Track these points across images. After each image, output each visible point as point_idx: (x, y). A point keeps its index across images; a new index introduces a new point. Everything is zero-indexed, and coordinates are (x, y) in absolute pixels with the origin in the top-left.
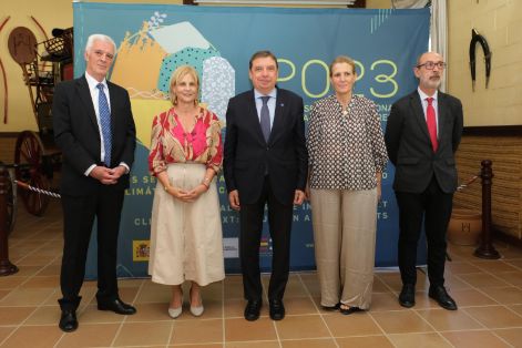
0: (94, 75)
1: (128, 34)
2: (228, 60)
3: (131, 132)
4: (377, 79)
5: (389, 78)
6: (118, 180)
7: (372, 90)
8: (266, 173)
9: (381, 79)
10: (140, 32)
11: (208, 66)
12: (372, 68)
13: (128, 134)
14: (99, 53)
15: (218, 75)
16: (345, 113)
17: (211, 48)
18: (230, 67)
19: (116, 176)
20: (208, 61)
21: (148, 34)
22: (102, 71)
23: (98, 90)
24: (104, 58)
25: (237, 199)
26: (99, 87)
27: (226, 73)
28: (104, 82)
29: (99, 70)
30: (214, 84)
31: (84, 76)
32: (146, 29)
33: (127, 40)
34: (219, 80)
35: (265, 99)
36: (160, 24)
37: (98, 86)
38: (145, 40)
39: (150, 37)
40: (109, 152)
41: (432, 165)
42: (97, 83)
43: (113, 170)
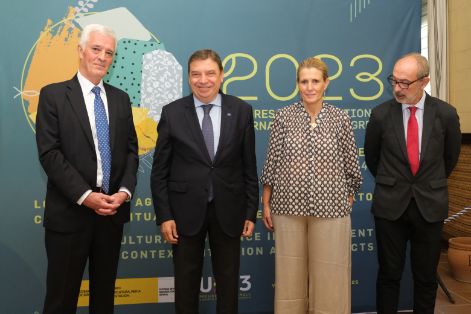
0: (89, 76)
1: (49, 22)
2: (174, 54)
3: (132, 148)
4: (358, 77)
5: (372, 77)
6: (118, 209)
7: (352, 91)
8: (210, 199)
9: (362, 77)
10: (65, 20)
11: (148, 61)
12: (352, 64)
13: (129, 151)
14: (97, 49)
15: (161, 73)
16: (314, 125)
17: (153, 40)
18: (177, 63)
19: (116, 205)
20: (149, 56)
21: (74, 22)
22: (99, 72)
23: (93, 96)
24: (102, 55)
25: (175, 230)
26: (96, 91)
27: (171, 70)
28: (101, 85)
29: (96, 71)
30: (156, 85)
31: (76, 78)
32: (71, 16)
33: (48, 29)
34: (162, 80)
35: (207, 108)
36: (90, 10)
37: (93, 91)
38: (70, 29)
39: (77, 25)
40: (108, 175)
41: (410, 189)
42: (92, 86)
43: (112, 197)
